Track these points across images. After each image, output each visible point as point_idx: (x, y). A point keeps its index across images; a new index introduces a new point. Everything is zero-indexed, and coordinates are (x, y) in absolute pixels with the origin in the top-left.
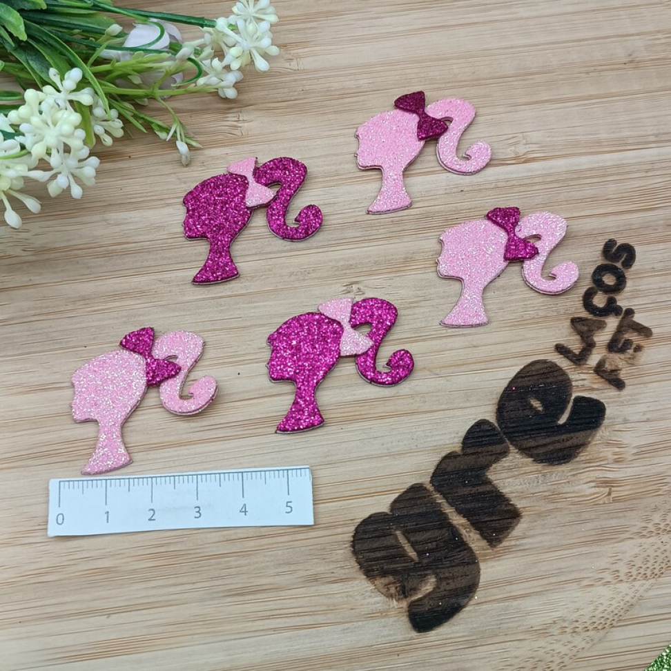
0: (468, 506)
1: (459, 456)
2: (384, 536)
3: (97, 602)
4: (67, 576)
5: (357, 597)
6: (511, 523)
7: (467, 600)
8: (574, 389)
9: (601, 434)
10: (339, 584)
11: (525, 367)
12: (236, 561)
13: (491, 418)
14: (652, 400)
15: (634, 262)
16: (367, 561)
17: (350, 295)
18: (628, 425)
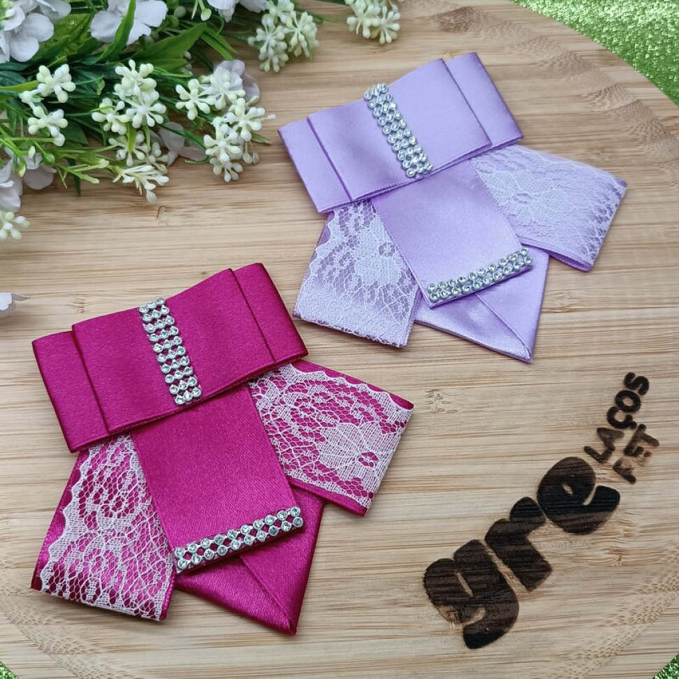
0: (513, 559)
1: (507, 522)
2: (448, 576)
5: (426, 619)
6: (544, 575)
7: (507, 629)
8: (597, 480)
9: (616, 515)
10: (413, 608)
11: (561, 461)
12: (337, 584)
13: (534, 497)
14: (657, 493)
15: (648, 390)
16: (434, 593)
17: (431, 399)
18: (637, 510)
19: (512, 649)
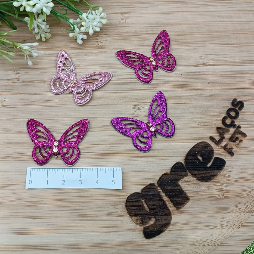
0: (170, 194)
1: (169, 174)
2: (138, 201)
3: (30, 213)
5: (125, 223)
6: (185, 202)
7: (165, 229)
8: (215, 154)
9: (223, 172)
10: (119, 217)
11: (197, 144)
12: (82, 204)
13: (183, 162)
14: (244, 161)
15: (243, 108)
16: (130, 210)
17: (135, 110)
18: (233, 170)
19: (167, 239)
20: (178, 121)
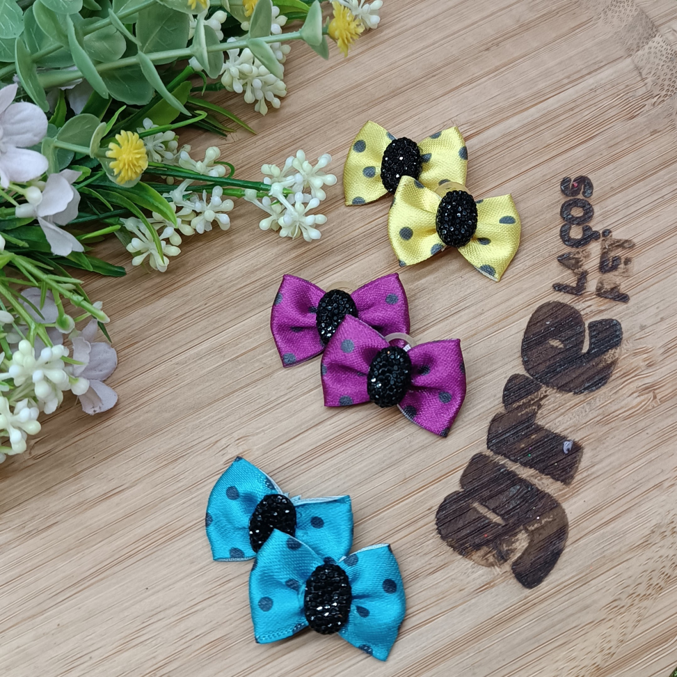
1: (505, 415)
4: (185, 660)
5: (462, 578)
6: (575, 457)
7: (563, 542)
8: (585, 317)
9: (625, 347)
10: (440, 572)
11: (533, 315)
13: (521, 371)
14: (659, 300)
15: (593, 189)
16: (457, 541)
20: (462, 289)
